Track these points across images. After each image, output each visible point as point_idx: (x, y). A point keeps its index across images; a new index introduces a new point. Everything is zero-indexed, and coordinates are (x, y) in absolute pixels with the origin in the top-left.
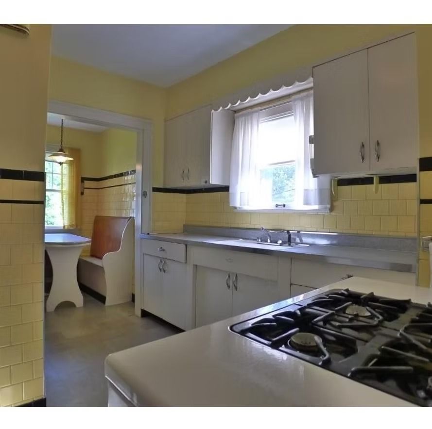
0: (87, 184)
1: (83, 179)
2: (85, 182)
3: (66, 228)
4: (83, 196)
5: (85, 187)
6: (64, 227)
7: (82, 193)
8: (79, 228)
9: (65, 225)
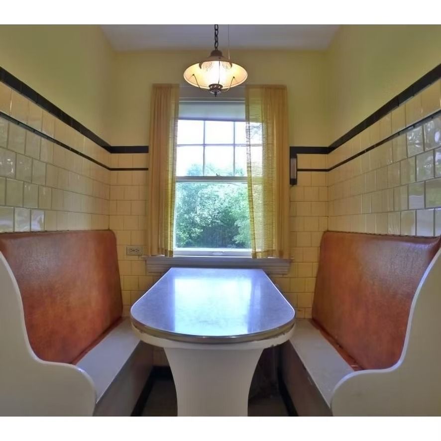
0: (304, 160)
1: (295, 152)
2: (299, 156)
3: (259, 256)
4: (295, 188)
5: (299, 167)
6: (255, 254)
7: (293, 182)
8: (286, 257)
9: (257, 250)
